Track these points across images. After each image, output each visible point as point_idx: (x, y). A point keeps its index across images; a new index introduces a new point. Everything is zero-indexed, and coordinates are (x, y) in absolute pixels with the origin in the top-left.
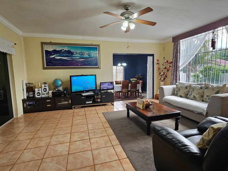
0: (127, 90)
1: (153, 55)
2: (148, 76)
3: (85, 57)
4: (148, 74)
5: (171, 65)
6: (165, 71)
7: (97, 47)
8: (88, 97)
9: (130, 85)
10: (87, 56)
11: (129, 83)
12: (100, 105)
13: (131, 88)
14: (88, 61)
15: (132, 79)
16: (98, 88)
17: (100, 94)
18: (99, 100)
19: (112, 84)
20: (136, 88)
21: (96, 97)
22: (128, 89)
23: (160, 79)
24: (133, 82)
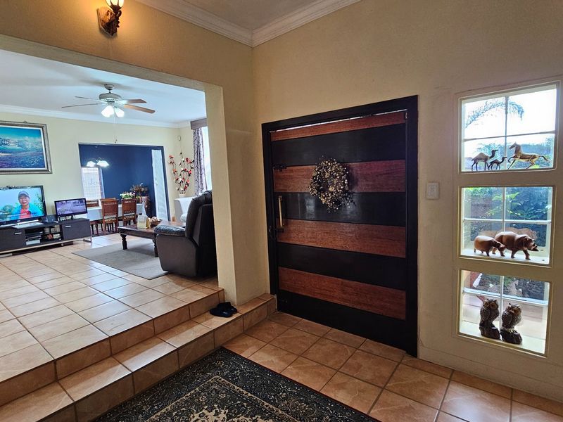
0: (115, 216)
1: (161, 148)
2: (155, 185)
3: (10, 150)
4: (155, 182)
5: (193, 165)
6: (185, 174)
7: (41, 129)
8: (30, 232)
9: (120, 206)
10: (17, 147)
11: (118, 202)
12: (59, 246)
13: (124, 213)
14: (20, 158)
15: (123, 195)
16: (50, 212)
17: (57, 224)
18: (56, 236)
19: (81, 202)
20: (135, 212)
21: (47, 231)
22: (117, 214)
23: (177, 189)
24: (127, 200)
